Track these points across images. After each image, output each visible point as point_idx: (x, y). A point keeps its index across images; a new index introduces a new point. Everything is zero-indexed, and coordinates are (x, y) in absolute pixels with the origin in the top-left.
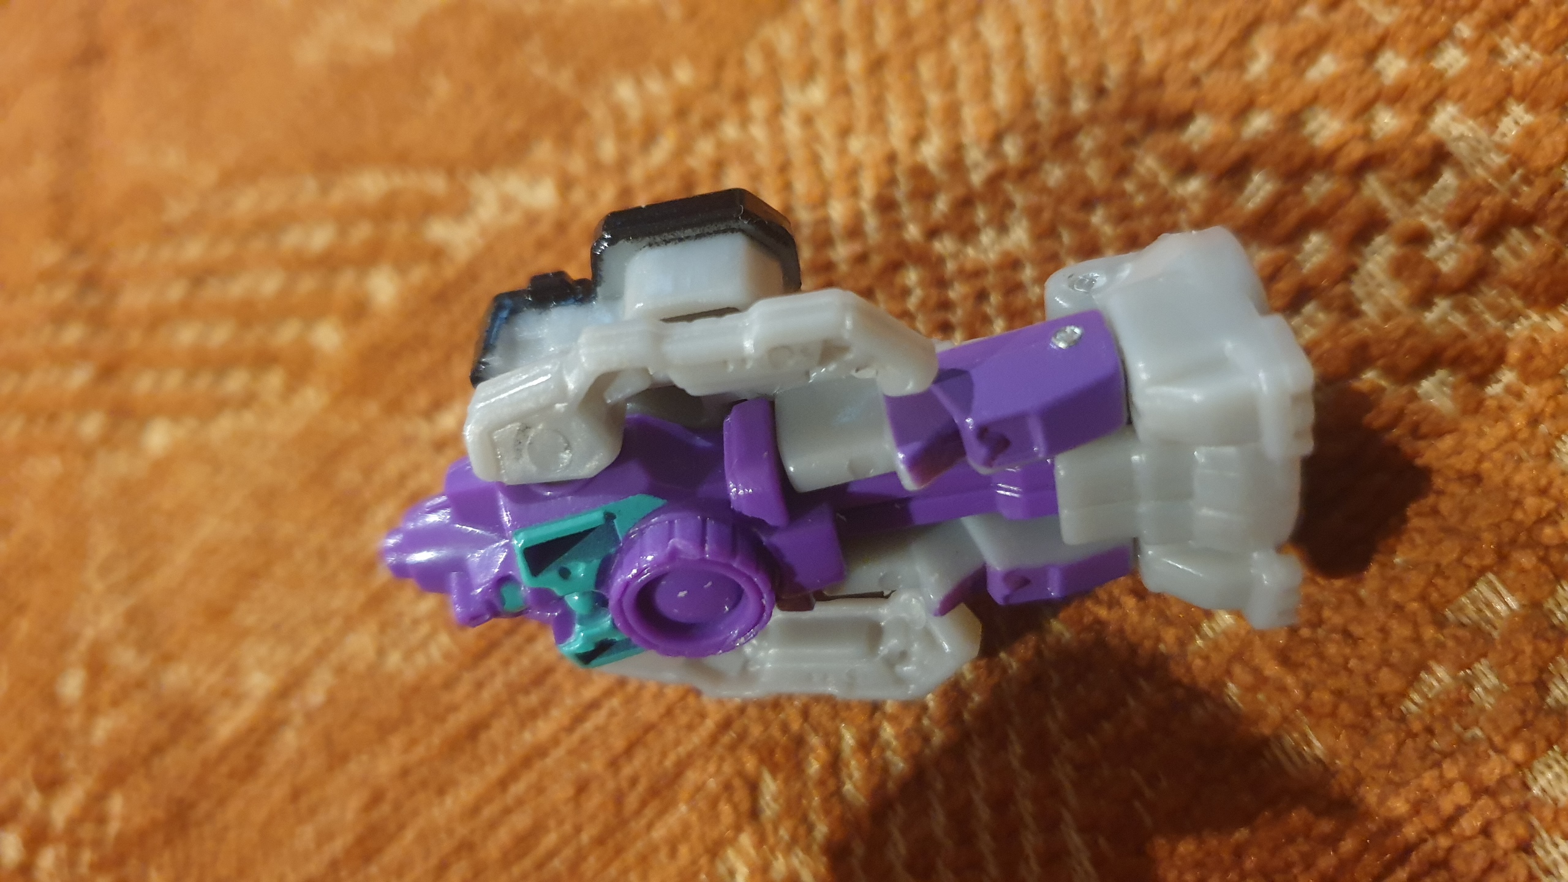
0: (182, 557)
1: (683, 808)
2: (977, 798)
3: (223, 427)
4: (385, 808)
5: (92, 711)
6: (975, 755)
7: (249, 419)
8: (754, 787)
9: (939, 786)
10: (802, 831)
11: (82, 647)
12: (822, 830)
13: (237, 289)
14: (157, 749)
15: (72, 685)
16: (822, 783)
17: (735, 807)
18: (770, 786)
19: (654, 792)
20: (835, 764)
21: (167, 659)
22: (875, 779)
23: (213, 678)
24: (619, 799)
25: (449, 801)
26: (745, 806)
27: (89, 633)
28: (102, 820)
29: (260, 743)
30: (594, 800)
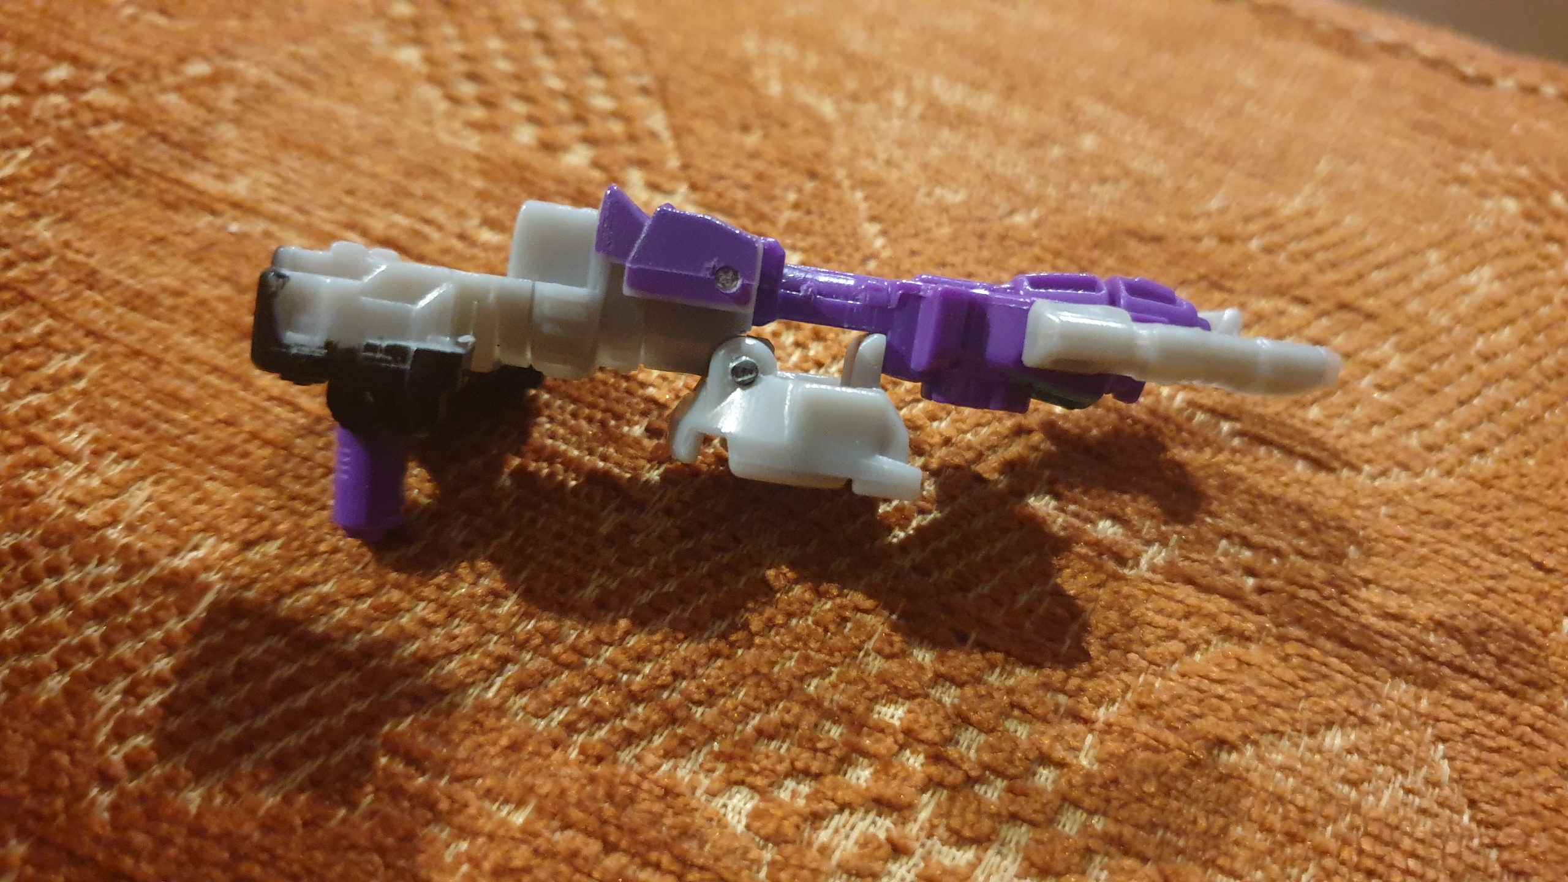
0: (320, 103)
1: (236, 495)
2: (311, 692)
3: (431, 94)
4: (168, 301)
5: (179, 89)
6: (346, 678)
7: (443, 106)
8: (268, 537)
9: (312, 663)
10: (243, 581)
11: (228, 64)
12: (250, 594)
13: (544, 63)
14: (164, 138)
15: (198, 68)
16: (286, 581)
17: (246, 530)
18: (272, 548)
19: (241, 471)
20: (302, 585)
21: (238, 121)
22: (300, 616)
23: (233, 155)
24: (227, 450)
25: (189, 340)
26: (251, 536)
27: (240, 65)
28: (98, 123)
29: (191, 203)
30: (222, 434)
